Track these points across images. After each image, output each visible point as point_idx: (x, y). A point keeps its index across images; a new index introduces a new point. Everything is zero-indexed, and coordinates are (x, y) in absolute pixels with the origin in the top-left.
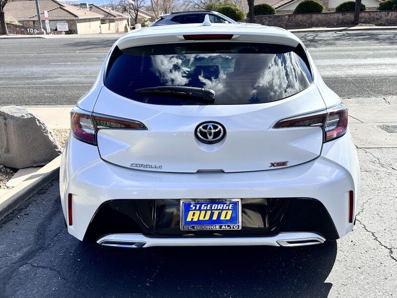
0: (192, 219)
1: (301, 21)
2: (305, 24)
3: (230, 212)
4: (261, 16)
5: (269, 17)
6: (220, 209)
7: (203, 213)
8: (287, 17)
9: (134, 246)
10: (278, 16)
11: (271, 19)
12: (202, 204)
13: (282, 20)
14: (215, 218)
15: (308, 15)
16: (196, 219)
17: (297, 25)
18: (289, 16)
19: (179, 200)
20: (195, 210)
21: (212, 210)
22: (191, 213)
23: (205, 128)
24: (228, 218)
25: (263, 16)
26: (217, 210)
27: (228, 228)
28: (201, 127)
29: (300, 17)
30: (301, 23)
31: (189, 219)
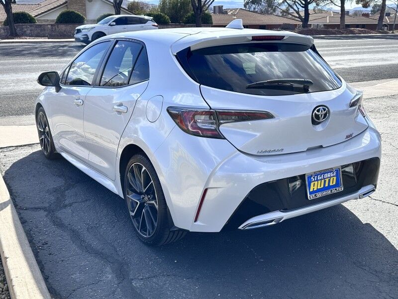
0: (314, 189)
1: (65, 31)
2: (69, 34)
3: (335, 178)
4: (20, 24)
5: (31, 26)
6: (329, 177)
7: (320, 182)
8: (50, 26)
9: (273, 223)
10: (40, 26)
11: (33, 28)
12: (318, 175)
13: (44, 30)
14: (327, 185)
15: (72, 26)
16: (315, 189)
17: (61, 36)
18: (52, 25)
19: (304, 175)
20: (315, 181)
21: (324, 179)
22: (312, 184)
23: (318, 111)
24: (334, 183)
25: (24, 24)
26: (327, 178)
27: (336, 192)
28: (316, 111)
29: (63, 27)
30: (65, 33)
31: (311, 190)
